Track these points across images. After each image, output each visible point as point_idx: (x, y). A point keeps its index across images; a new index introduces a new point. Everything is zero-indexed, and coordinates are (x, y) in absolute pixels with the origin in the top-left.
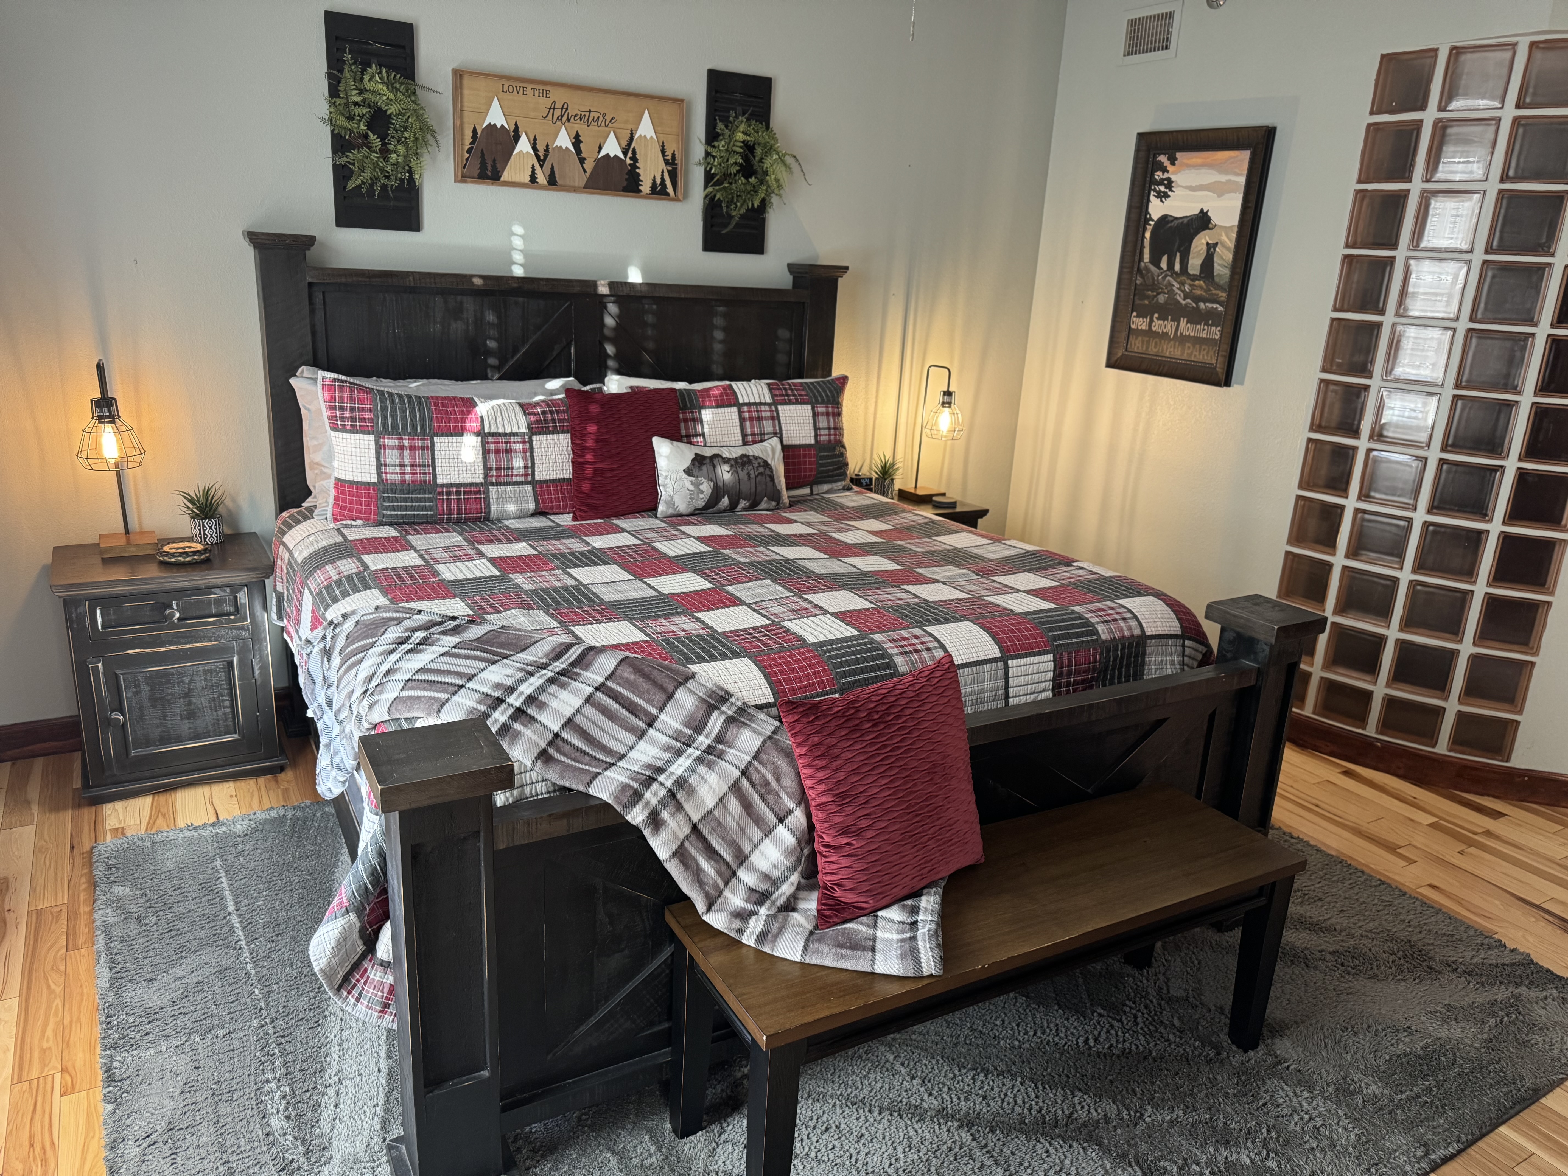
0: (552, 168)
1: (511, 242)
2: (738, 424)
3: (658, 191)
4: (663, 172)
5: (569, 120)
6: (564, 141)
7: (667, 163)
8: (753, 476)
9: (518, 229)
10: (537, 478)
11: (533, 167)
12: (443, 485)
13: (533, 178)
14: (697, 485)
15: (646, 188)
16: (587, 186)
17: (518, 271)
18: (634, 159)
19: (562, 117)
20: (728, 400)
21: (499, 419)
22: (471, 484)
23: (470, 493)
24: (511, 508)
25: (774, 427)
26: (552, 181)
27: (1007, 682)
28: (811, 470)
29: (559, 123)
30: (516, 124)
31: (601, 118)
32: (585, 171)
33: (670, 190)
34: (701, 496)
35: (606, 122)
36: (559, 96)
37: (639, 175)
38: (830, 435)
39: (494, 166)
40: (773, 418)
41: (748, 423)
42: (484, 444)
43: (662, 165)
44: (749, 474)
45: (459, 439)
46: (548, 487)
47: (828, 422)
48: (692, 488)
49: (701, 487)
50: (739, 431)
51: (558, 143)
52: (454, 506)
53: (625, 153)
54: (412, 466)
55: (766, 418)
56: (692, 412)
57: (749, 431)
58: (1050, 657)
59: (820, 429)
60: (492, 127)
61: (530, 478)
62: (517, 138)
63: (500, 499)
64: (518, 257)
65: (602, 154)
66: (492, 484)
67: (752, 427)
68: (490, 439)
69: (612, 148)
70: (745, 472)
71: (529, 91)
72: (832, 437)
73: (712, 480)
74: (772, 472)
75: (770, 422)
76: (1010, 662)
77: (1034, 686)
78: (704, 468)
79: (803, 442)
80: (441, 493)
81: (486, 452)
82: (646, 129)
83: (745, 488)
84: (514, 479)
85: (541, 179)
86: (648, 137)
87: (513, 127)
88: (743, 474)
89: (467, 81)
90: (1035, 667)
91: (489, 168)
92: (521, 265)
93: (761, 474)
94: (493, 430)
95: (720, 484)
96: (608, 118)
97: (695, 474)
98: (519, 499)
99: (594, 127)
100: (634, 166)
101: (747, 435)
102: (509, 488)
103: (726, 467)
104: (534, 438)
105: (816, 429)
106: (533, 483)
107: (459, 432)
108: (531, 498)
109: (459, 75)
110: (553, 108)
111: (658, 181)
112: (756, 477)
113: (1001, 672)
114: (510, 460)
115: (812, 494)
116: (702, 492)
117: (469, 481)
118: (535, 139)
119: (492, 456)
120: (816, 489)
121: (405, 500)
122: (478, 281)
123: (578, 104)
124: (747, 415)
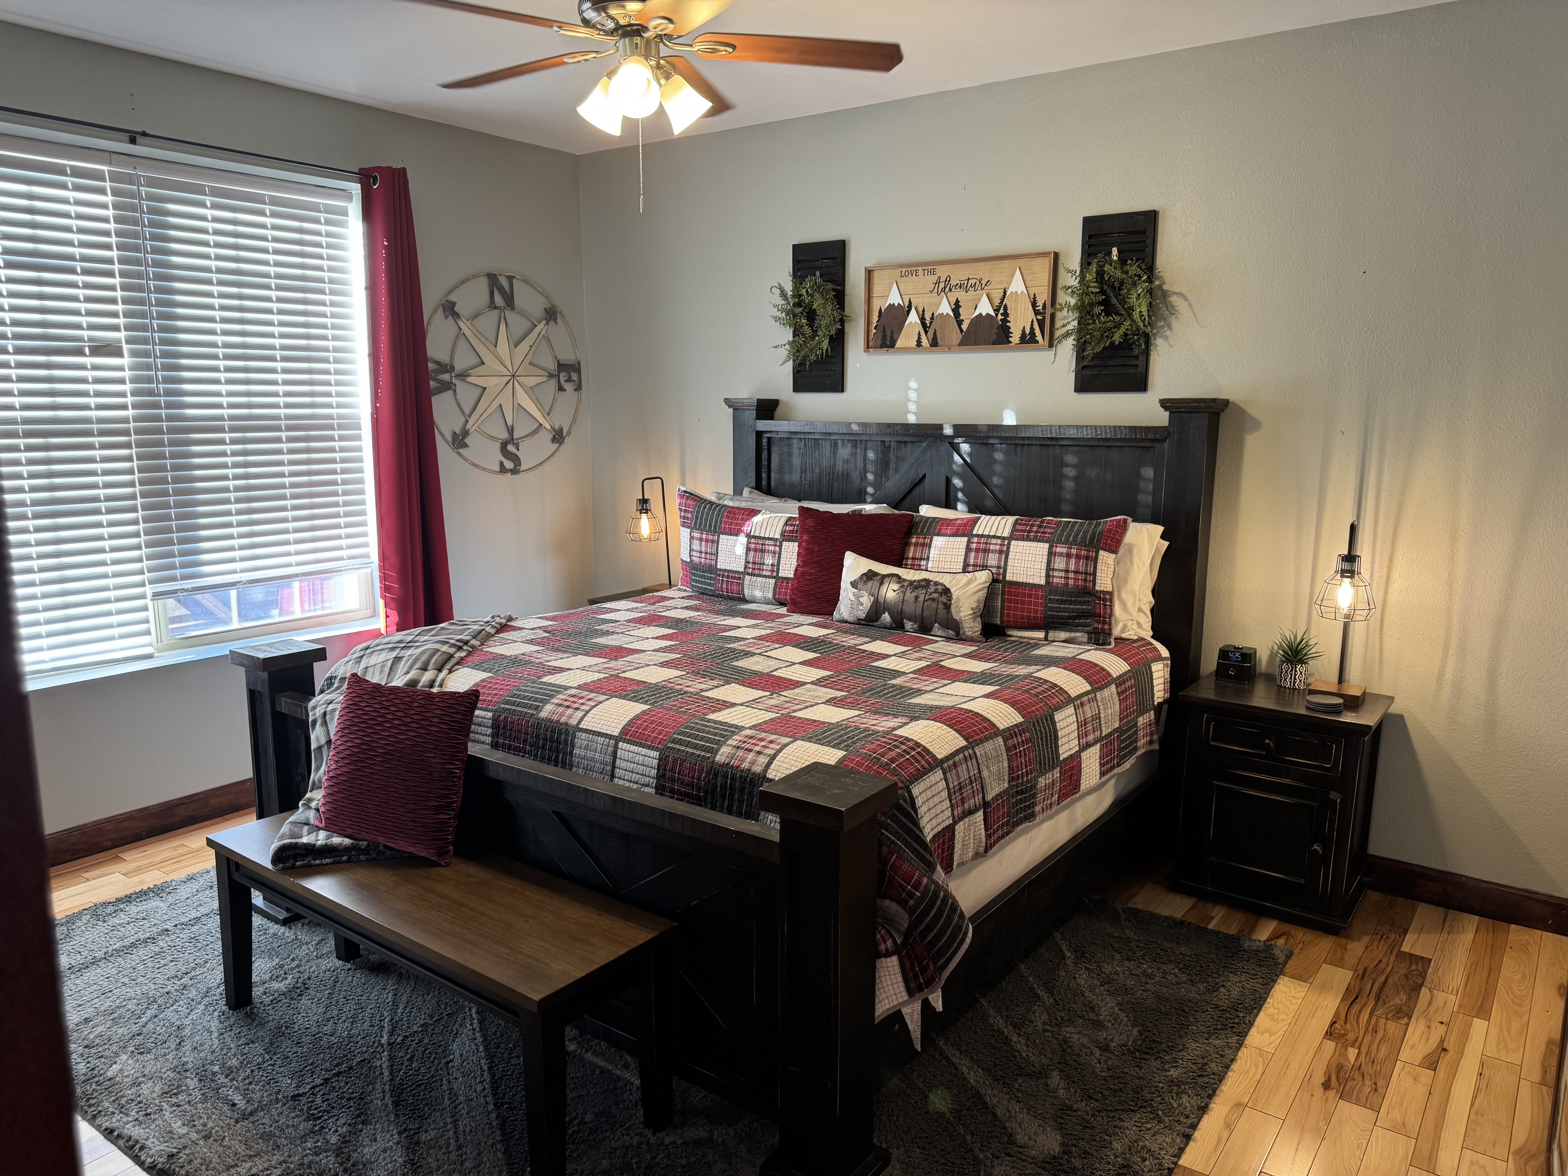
0: (935, 333)
1: (907, 395)
2: (963, 554)
3: (1028, 339)
4: (1032, 322)
5: (950, 290)
6: (945, 308)
7: (1036, 313)
8: (921, 598)
9: (913, 384)
10: (780, 575)
11: (919, 334)
12: (721, 570)
13: (919, 343)
14: (858, 597)
15: (1015, 338)
16: (961, 344)
17: (912, 419)
18: (1006, 314)
19: (945, 288)
20: (964, 530)
21: (764, 527)
22: (736, 572)
23: (735, 578)
24: (758, 594)
25: (999, 560)
26: (934, 343)
27: (614, 761)
28: (1036, 611)
29: (943, 294)
30: (910, 301)
31: (978, 283)
32: (962, 331)
33: (1039, 337)
34: (861, 608)
35: (981, 285)
36: (943, 272)
37: (1010, 328)
38: (1067, 578)
39: (892, 337)
40: (1001, 552)
41: (973, 554)
42: (749, 543)
43: (1031, 315)
44: (917, 597)
45: (734, 538)
46: (788, 583)
47: (1067, 564)
48: (853, 598)
49: (861, 599)
50: (962, 560)
51: (940, 311)
52: (724, 586)
53: (997, 310)
54: (706, 553)
55: (994, 551)
56: (925, 538)
57: (972, 561)
58: (656, 754)
59: (1053, 570)
60: (891, 306)
61: (775, 574)
62: (908, 312)
63: (753, 586)
64: (912, 407)
65: (977, 313)
66: (749, 574)
67: (976, 558)
68: (753, 540)
69: (985, 308)
70: (914, 594)
71: (920, 273)
72: (1071, 582)
73: (872, 595)
74: (950, 600)
75: (997, 555)
76: (621, 744)
77: (638, 776)
78: (870, 583)
79: (1030, 581)
80: (719, 575)
81: (748, 549)
82: (1017, 286)
83: (910, 608)
84: (764, 573)
85: (925, 342)
86: (1019, 293)
87: (907, 304)
88: (910, 596)
89: (876, 275)
90: (641, 758)
91: (888, 338)
92: (914, 413)
93: (933, 600)
94: (756, 534)
95: (881, 600)
96: (984, 282)
97: (859, 587)
98: (763, 588)
99: (971, 292)
100: (1005, 321)
101: (969, 565)
102: (759, 579)
103: (895, 586)
104: (784, 543)
105: (1049, 569)
106: (777, 578)
107: (736, 533)
108: (771, 590)
109: (869, 273)
110: (938, 282)
111: (1028, 331)
112: (925, 601)
113: (611, 749)
114: (763, 558)
115: (1046, 639)
116: (862, 604)
117: (735, 569)
118: (924, 311)
119: (752, 553)
120: (1052, 635)
121: (701, 577)
122: (855, 428)
123: (959, 275)
124: (974, 546)
